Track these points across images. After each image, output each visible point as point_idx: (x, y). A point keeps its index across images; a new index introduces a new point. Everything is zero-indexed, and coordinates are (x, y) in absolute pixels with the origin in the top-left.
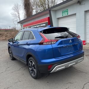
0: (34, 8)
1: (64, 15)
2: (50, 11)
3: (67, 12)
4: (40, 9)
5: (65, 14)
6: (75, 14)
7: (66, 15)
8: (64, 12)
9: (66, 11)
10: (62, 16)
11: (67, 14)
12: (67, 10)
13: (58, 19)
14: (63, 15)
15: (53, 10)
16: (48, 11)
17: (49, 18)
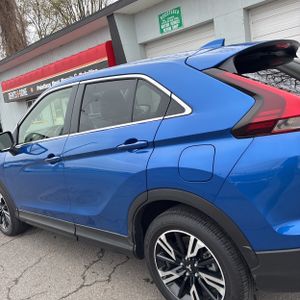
0: (29, 20)
1: (168, 31)
2: (111, 17)
3: (179, 16)
4: (52, 24)
5: (172, 26)
6: (210, 23)
7: (176, 28)
8: (166, 19)
9: (176, 15)
10: (158, 35)
11: (180, 25)
12: (179, 9)
13: (145, 45)
14: (162, 31)
15: (124, 15)
16: (105, 18)
17: (109, 44)
